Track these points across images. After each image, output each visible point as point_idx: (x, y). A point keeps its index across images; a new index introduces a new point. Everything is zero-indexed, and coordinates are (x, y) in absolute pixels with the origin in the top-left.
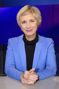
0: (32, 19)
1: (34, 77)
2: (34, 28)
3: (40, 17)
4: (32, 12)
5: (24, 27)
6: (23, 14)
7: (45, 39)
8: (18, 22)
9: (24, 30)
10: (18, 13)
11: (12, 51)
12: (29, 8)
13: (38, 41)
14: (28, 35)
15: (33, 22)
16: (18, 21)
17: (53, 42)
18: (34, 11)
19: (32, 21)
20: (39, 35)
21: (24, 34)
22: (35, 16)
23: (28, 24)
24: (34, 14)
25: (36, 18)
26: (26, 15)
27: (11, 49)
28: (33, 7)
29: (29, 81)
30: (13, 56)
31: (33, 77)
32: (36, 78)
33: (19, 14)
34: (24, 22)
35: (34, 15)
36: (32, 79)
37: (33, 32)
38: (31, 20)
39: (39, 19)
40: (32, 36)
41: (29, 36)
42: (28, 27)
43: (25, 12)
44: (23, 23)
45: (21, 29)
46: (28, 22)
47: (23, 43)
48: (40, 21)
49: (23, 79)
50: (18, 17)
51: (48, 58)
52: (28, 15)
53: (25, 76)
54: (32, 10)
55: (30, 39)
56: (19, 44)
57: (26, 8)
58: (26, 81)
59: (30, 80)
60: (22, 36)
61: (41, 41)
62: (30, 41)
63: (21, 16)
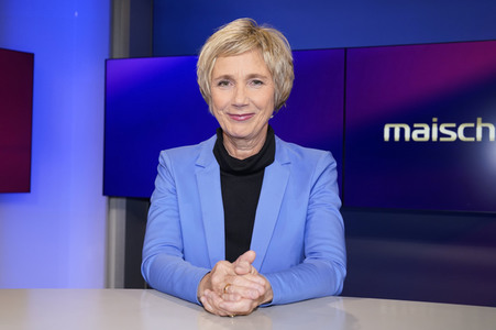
0: (259, 73)
1: (252, 285)
2: (259, 108)
3: (290, 69)
4: (260, 45)
5: (221, 100)
6: (225, 51)
7: (300, 153)
8: (203, 80)
9: (221, 112)
10: (206, 45)
11: (174, 197)
12: (251, 31)
13: (271, 161)
14: (232, 134)
15: (258, 86)
16: (203, 73)
17: (335, 164)
18: (268, 44)
19: (257, 82)
20: (276, 137)
21: (220, 132)
22: (272, 62)
23: (240, 92)
24: (267, 56)
25: (272, 72)
26: (235, 53)
27: (170, 187)
28: (264, 29)
29: (231, 297)
30: (176, 214)
31: (247, 284)
32: (257, 287)
33: (207, 50)
34: (226, 81)
35: (266, 59)
36: (240, 291)
37: (254, 124)
38: (253, 76)
39: (286, 79)
42: (239, 101)
43: (234, 43)
44: (220, 84)
45: (207, 107)
46: (241, 84)
47: (215, 167)
48: (288, 86)
49: (207, 292)
50: (205, 59)
51: (312, 225)
52: (245, 55)
53: (216, 280)
54: (262, 39)
55: (239, 151)
56: (197, 169)
57: (238, 28)
58: (221, 300)
59: (236, 294)
61: (287, 160)
62: (241, 158)
63: (217, 56)
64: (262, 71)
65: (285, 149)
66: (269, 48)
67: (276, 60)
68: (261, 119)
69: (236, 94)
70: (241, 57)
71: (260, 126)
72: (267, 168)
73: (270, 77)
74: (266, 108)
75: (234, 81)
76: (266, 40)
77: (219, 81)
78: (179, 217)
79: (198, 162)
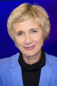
2: (37, 43)
4: (33, 16)
5: (20, 41)
9: (21, 47)
12: (28, 9)
13: (44, 65)
14: (27, 55)
15: (35, 33)
16: (10, 30)
18: (36, 14)
19: (34, 31)
21: (21, 53)
23: (28, 37)
24: (37, 19)
25: (40, 26)
28: (35, 6)
34: (20, 33)
35: (36, 21)
39: (47, 27)
40: (34, 56)
42: (28, 42)
44: (18, 34)
46: (27, 34)
50: (10, 24)
54: (34, 12)
60: (18, 55)
62: (31, 64)
64: (35, 27)
65: (50, 58)
66: (37, 16)
67: (41, 20)
68: (38, 48)
69: (26, 39)
70: (25, 22)
71: (38, 50)
72: (42, 68)
73: (39, 28)
74: (40, 42)
77: (17, 33)
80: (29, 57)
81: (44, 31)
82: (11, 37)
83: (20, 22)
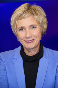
0: (34, 24)
2: (36, 37)
3: (45, 20)
4: (32, 14)
5: (21, 36)
6: (19, 18)
7: (53, 53)
8: (13, 29)
9: (22, 41)
10: (13, 16)
11: (5, 72)
13: (42, 56)
14: (27, 48)
15: (34, 29)
16: (13, 27)
18: (35, 13)
19: (34, 27)
20: (44, 47)
21: (22, 46)
23: (28, 32)
24: (36, 17)
25: (39, 23)
26: (24, 18)
30: (6, 79)
34: (22, 29)
35: (35, 18)
38: (31, 26)
39: (44, 24)
40: (33, 48)
41: (30, 49)
42: (28, 36)
43: (22, 14)
44: (20, 30)
46: (28, 29)
48: (45, 26)
50: (13, 21)
52: (28, 18)
54: (33, 11)
56: (14, 60)
61: (48, 56)
62: (30, 56)
63: (17, 20)
64: (34, 23)
65: (47, 51)
66: (36, 14)
67: (39, 18)
68: (37, 41)
69: (26, 33)
70: (26, 19)
72: (40, 59)
73: (38, 25)
74: (38, 36)
75: (25, 28)
76: (35, 11)
77: (19, 29)
78: (7, 80)
79: (14, 57)
80: (29, 50)
81: (42, 27)
82: (14, 32)
83: (21, 19)
